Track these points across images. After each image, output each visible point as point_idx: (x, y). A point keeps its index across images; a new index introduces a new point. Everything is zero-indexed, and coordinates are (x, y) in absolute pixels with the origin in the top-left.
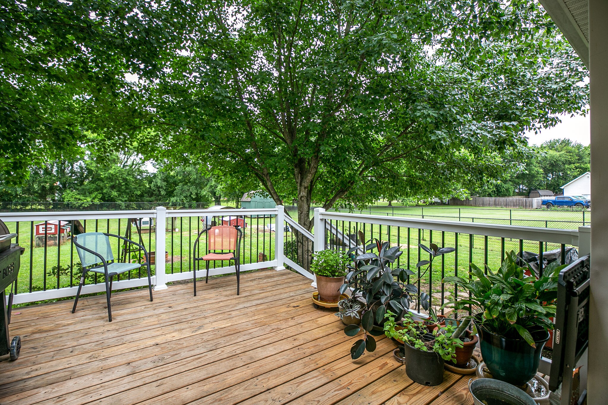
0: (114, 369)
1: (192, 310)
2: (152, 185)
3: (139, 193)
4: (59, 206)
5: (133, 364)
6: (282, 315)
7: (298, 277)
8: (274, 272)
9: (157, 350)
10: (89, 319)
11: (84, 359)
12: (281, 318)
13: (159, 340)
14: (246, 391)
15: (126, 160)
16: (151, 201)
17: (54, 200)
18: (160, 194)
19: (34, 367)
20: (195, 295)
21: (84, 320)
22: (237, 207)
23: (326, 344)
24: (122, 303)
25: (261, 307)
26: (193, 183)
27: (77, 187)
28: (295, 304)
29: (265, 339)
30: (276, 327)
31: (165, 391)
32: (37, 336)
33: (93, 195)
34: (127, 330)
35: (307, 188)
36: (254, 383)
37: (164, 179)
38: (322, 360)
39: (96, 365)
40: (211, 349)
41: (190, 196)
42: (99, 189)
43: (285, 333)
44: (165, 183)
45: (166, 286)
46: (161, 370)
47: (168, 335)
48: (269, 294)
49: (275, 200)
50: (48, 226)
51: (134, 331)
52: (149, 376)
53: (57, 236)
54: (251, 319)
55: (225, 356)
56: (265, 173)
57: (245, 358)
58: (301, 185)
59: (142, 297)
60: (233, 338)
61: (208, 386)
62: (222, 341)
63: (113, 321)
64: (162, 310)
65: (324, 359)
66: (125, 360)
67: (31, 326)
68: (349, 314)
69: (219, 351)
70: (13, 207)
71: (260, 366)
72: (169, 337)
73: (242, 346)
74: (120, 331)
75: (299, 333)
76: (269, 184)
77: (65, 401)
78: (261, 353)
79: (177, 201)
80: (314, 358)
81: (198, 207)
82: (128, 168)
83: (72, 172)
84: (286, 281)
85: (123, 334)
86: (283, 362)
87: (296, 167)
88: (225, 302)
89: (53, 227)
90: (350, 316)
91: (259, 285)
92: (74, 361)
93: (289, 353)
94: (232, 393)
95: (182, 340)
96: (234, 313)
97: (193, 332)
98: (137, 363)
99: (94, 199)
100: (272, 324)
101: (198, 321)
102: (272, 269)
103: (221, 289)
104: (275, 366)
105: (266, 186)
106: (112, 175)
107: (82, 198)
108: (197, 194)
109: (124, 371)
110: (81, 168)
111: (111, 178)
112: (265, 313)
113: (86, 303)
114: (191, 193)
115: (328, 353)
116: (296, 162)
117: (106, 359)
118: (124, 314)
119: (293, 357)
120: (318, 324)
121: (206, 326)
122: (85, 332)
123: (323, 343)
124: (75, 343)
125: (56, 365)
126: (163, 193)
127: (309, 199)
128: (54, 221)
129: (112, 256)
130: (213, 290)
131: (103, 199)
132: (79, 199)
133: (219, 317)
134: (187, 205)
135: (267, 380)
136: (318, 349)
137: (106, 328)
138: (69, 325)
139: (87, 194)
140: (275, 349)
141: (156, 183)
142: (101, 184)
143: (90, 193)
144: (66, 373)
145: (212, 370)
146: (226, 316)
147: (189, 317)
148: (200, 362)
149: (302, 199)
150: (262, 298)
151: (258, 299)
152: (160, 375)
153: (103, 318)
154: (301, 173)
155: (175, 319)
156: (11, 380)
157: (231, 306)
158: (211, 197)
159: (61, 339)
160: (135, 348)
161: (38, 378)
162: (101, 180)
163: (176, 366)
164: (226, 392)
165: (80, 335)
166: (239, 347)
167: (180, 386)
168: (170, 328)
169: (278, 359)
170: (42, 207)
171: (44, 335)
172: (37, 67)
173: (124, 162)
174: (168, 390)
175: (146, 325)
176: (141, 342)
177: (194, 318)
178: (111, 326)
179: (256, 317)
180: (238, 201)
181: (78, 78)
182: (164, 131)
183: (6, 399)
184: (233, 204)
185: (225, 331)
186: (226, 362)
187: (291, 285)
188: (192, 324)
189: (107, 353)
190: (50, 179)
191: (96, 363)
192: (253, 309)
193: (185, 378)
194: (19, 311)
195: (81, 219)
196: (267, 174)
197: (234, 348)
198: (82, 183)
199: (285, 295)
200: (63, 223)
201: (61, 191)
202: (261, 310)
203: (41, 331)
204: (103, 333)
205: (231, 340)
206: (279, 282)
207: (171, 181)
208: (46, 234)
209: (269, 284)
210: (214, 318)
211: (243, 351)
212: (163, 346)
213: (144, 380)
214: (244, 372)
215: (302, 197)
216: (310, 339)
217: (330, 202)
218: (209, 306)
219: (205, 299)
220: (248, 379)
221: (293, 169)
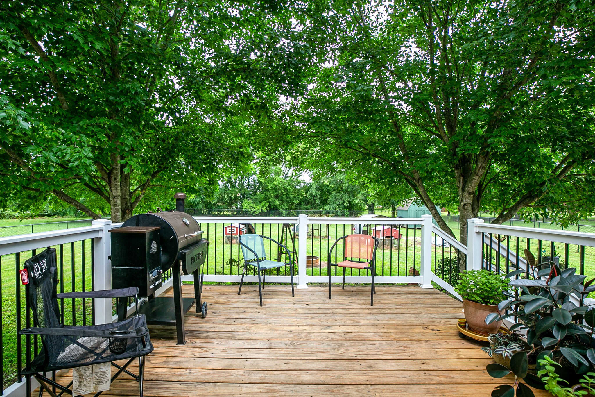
0: (258, 341)
1: (325, 311)
2: (308, 194)
3: (297, 202)
4: (241, 212)
5: (272, 342)
6: (415, 335)
7: (447, 299)
8: (418, 290)
9: (290, 336)
10: (248, 301)
11: (241, 328)
12: (414, 338)
13: (293, 329)
14: (357, 393)
15: (287, 171)
16: (307, 209)
17: (237, 208)
18: (315, 203)
19: (213, 325)
20: (330, 298)
21: (245, 301)
22: (393, 216)
23: (461, 379)
24: (271, 294)
25: (393, 322)
26: (346, 191)
27: (252, 197)
28: (435, 328)
29: (389, 353)
30: (405, 345)
31: (290, 369)
32: (217, 305)
33: (262, 204)
34: (271, 316)
35: (473, 193)
36: (367, 389)
37: (318, 188)
38: (451, 394)
39: (247, 335)
40: (335, 348)
41: (343, 204)
42: (266, 198)
43: (413, 353)
44: (319, 192)
45: (306, 285)
46: (290, 352)
47: (301, 327)
48: (406, 311)
49: (429, 208)
50: (233, 228)
51: (276, 317)
52: (281, 354)
53: (238, 236)
54: (379, 331)
55: (346, 357)
56: (416, 178)
57: (364, 365)
58: (463, 190)
59: (286, 292)
60: (356, 344)
61: (325, 377)
62: (346, 343)
63: (263, 307)
64: (300, 306)
65: (455, 393)
66: (266, 337)
67: (214, 298)
68: (500, 353)
69: (341, 352)
70: (213, 213)
71: (377, 377)
72: (301, 329)
73: (364, 353)
74: (267, 315)
75: (430, 358)
76: (421, 190)
77: (226, 353)
78: (381, 365)
79: (330, 209)
80: (441, 388)
81: (351, 215)
82: (288, 179)
83: (249, 185)
84: (430, 301)
85: (268, 317)
86: (403, 380)
87: (456, 168)
88: (357, 310)
89: (235, 229)
90: (502, 354)
91: (397, 300)
92: (235, 328)
93: (412, 374)
94: (344, 390)
95: (311, 334)
96: (363, 322)
97: (321, 329)
98: (274, 342)
99: (263, 207)
100: (402, 342)
101: (329, 321)
102: (416, 285)
103: (355, 297)
104: (393, 381)
105: (418, 193)
106: (276, 186)
107: (255, 206)
108: (349, 202)
109: (265, 345)
110: (254, 181)
111: (275, 188)
112: (397, 329)
113: (248, 289)
114: (344, 202)
115: (462, 389)
116: (456, 162)
117: (254, 332)
118: (271, 302)
119: (416, 379)
120: (458, 355)
121: (334, 327)
122: (244, 310)
123: (458, 376)
124: (237, 317)
125: (225, 328)
126: (317, 201)
127: (476, 207)
128: (236, 224)
129: (265, 255)
130: (348, 296)
131: (269, 207)
132: (253, 208)
133: (348, 322)
134: (339, 214)
135: (381, 390)
136: (450, 380)
137: (258, 311)
138: (235, 302)
139: (258, 203)
140: (398, 365)
141: (312, 192)
142: (268, 194)
143: (260, 202)
144: (230, 335)
145: (331, 365)
146: (355, 322)
147: (321, 316)
148: (323, 356)
149: (466, 207)
150: (397, 314)
151: (393, 314)
152: (289, 355)
153: (257, 303)
154: (463, 176)
155: (309, 315)
156: (201, 329)
157: (362, 315)
158: (364, 205)
159: (229, 311)
160: (275, 331)
161: (215, 333)
162: (268, 190)
163: (302, 352)
164: (339, 387)
165: (241, 311)
166: (360, 353)
167: (302, 369)
168: (304, 321)
169: (398, 376)
170: (230, 213)
171: (221, 306)
172: (219, 107)
173: (286, 173)
174: (293, 369)
175: (285, 315)
176: (280, 327)
177: (325, 318)
178: (261, 310)
179: (385, 331)
180: (394, 210)
181: (245, 110)
182: (312, 143)
183: (198, 340)
184: (388, 213)
185: (350, 336)
186: (345, 363)
187: (435, 306)
188: (323, 323)
189: (255, 328)
190: (234, 191)
191: (248, 334)
192: (384, 322)
193: (307, 364)
194: (208, 287)
195: (252, 223)
196: (419, 179)
197: (356, 353)
198: (255, 193)
199: (426, 316)
200: (242, 226)
201: (242, 200)
202: (394, 324)
203: (219, 303)
204: (255, 313)
205: (354, 345)
206: (421, 301)
207: (325, 189)
208: (231, 234)
209: (408, 301)
210: (343, 322)
211: (363, 358)
212: (295, 334)
213: (276, 355)
214: (360, 377)
215: (464, 205)
216: (443, 368)
217: (510, 211)
218: (341, 310)
219: (339, 304)
220: (362, 383)
221: (452, 171)
